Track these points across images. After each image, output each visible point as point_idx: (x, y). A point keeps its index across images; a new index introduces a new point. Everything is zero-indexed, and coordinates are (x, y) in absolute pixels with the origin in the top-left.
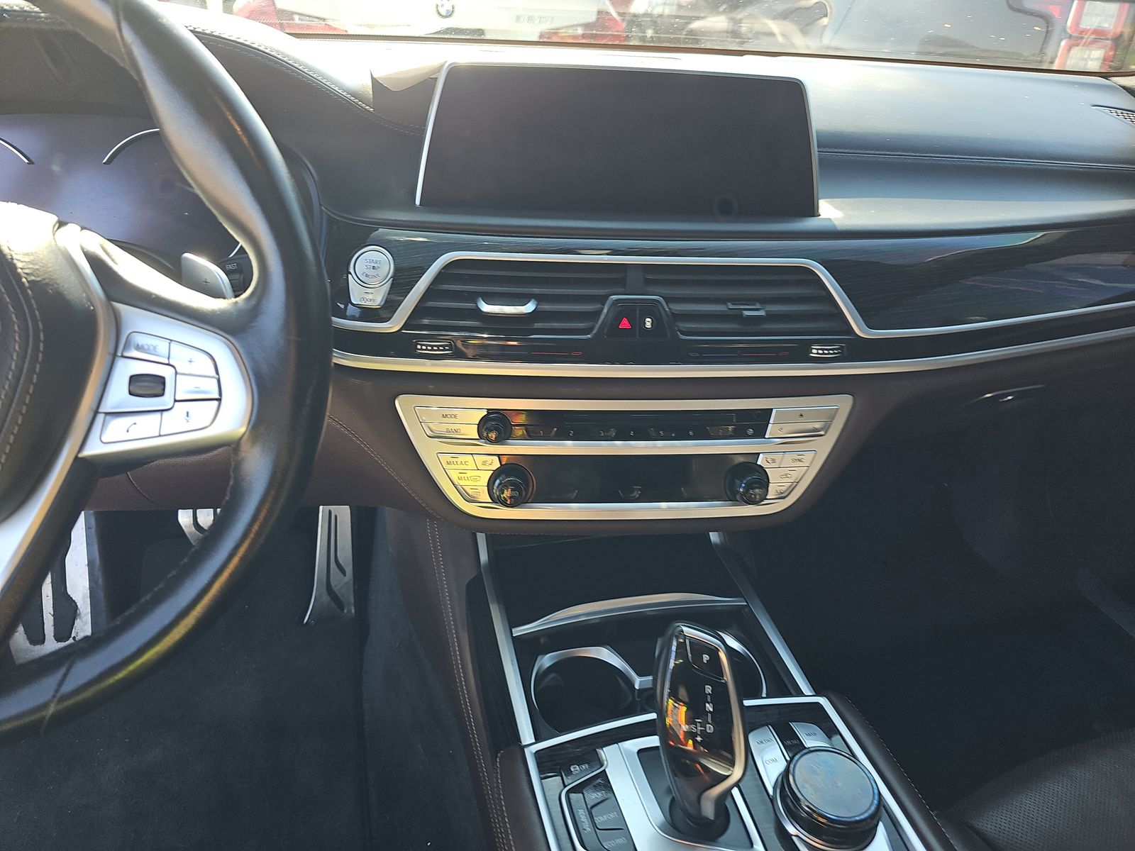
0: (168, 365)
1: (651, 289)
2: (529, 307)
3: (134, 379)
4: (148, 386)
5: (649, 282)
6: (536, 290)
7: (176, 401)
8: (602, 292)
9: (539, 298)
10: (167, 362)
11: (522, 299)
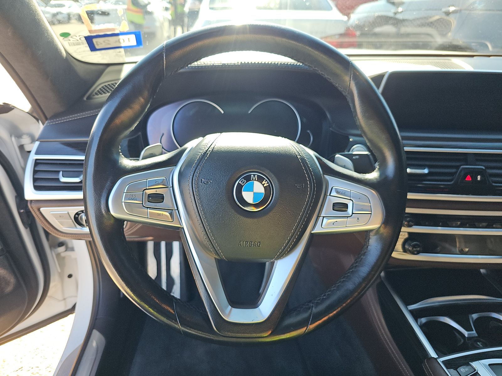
0: (350, 199)
1: (478, 163)
2: (426, 171)
3: (334, 205)
4: (341, 207)
5: (477, 160)
6: (428, 163)
7: (353, 213)
8: (458, 164)
9: (429, 167)
10: (349, 199)
11: (422, 167)
